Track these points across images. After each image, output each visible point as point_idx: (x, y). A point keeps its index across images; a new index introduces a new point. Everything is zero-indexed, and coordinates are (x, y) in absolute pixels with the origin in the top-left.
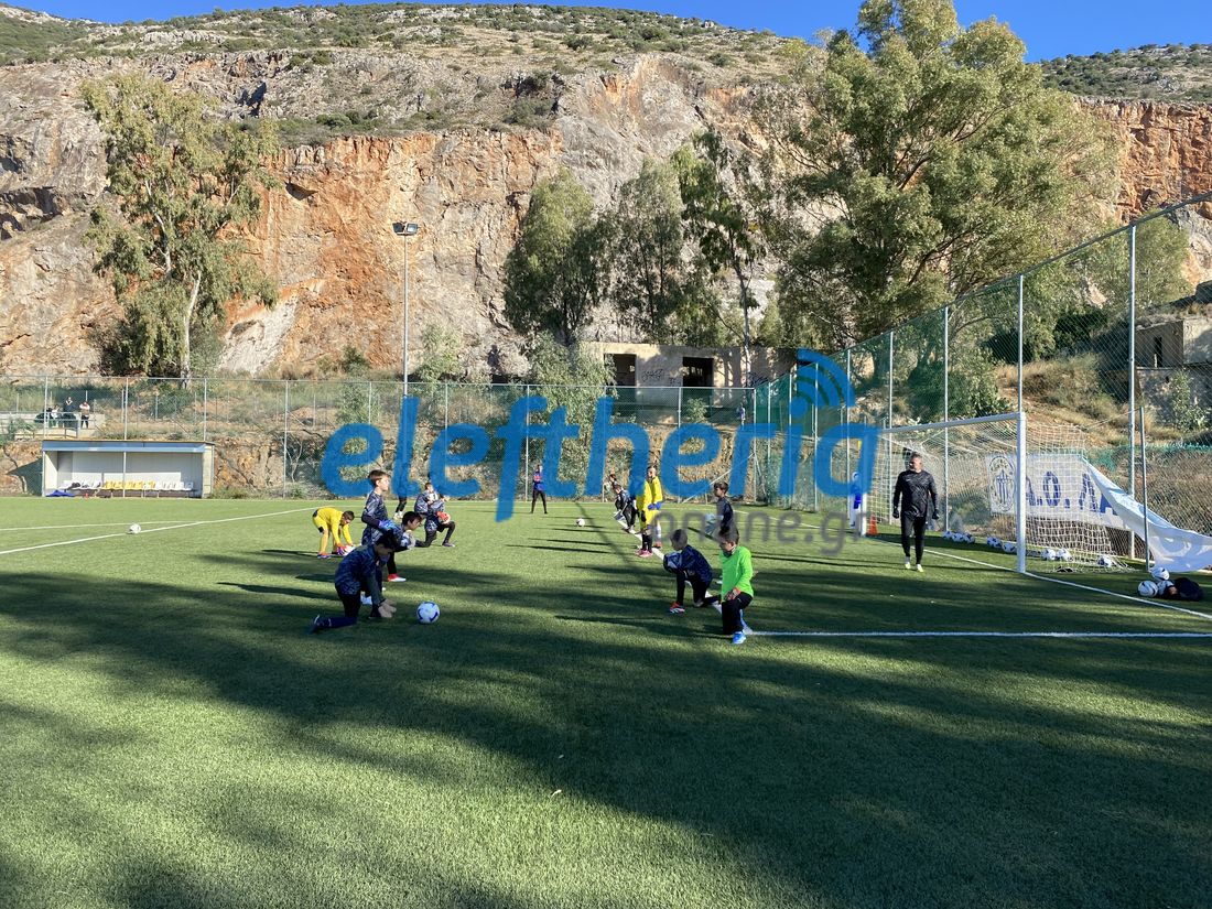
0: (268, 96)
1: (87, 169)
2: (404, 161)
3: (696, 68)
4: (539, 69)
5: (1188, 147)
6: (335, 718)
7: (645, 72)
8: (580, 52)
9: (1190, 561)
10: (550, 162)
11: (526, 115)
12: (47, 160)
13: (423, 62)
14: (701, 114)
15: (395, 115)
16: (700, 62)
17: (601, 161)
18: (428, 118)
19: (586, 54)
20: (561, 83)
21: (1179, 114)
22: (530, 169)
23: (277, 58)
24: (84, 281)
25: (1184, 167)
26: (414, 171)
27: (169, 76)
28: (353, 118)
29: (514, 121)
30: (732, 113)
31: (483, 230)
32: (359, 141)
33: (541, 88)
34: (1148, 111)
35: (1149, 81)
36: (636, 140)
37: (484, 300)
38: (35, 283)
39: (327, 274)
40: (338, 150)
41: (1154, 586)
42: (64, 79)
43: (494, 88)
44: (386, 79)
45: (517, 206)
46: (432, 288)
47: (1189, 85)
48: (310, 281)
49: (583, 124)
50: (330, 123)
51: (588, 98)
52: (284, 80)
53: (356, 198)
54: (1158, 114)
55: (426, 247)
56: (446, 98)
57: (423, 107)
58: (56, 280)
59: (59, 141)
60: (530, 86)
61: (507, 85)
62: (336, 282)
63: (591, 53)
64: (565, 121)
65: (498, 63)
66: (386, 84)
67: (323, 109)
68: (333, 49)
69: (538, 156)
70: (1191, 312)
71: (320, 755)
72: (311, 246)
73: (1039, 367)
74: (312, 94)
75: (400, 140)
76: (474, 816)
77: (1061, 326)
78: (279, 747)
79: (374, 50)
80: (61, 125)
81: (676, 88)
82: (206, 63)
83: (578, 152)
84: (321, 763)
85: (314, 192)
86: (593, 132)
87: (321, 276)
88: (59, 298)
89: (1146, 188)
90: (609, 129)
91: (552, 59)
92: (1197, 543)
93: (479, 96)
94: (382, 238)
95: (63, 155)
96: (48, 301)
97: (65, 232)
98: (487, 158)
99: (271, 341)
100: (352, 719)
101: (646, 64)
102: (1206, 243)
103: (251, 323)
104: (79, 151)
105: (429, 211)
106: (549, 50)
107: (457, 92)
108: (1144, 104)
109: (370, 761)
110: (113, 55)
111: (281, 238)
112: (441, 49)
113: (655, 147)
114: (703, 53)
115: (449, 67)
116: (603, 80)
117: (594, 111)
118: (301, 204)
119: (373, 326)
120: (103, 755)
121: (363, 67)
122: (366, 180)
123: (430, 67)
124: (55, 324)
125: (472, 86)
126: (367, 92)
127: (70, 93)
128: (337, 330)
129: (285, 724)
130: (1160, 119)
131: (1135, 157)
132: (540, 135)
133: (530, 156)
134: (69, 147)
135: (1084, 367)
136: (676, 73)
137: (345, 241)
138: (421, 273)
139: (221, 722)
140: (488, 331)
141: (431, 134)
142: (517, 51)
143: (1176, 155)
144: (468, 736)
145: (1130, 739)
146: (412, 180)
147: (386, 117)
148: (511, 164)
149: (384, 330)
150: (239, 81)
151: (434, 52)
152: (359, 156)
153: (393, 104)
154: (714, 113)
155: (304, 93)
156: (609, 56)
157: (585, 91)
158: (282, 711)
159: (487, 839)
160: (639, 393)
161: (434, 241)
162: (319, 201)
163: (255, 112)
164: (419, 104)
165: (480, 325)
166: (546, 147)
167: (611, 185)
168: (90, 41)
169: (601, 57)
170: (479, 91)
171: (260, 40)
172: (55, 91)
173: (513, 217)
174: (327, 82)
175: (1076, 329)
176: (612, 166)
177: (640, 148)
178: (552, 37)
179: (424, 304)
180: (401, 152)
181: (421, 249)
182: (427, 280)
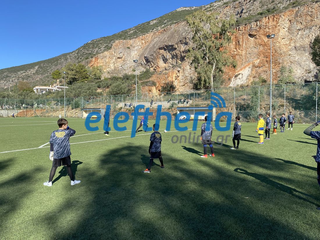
0: (244, 11)
2: (285, 19)
15: (281, 6)
18: (293, 4)
28: (269, 11)
31: (312, 35)
32: (270, 17)
38: (189, 71)
39: (260, 57)
40: (263, 21)
46: (294, 57)
48: (255, 60)
50: (261, 14)
52: (248, 5)
55: (292, 44)
57: (291, 1)
62: (263, 59)
67: (260, 10)
72: (256, 50)
74: (257, 7)
75: (283, 13)
82: (228, 7)
85: (256, 35)
94: (277, 44)
98: (314, 12)
99: (245, 78)
105: (293, 33)
111: (247, 50)
118: (252, 39)
122: (272, 28)
126: (273, 2)
128: (263, 73)
137: (266, 47)
138: (290, 53)
140: (314, 68)
141: (294, 9)
146: (287, 24)
147: (279, 8)
149: (278, 71)
150: (237, 9)
152: (270, 21)
153: (281, 3)
155: (254, 7)
161: (295, 42)
162: (258, 37)
163: (241, 16)
165: (311, 66)
174: (261, 2)
179: (291, 62)
180: (283, 17)
181: (290, 45)
182: (292, 55)
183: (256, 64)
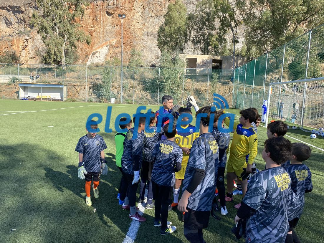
2: (139, 4)
26: (141, 7)
31: (161, 24)
39: (117, 38)
40: (120, 1)
46: (146, 42)
48: (112, 40)
62: (119, 40)
72: (113, 30)
85: (113, 14)
94: (132, 27)
98: (163, 2)
99: (102, 57)
103: (97, 52)
105: (146, 19)
111: (105, 27)
118: (110, 17)
122: (128, 10)
128: (120, 54)
137: (122, 28)
138: (143, 37)
146: (141, 10)
152: (126, 3)
161: (147, 28)
162: (115, 16)
179: (144, 46)
180: (138, 1)
181: (143, 30)
182: (145, 39)
183: (113, 44)
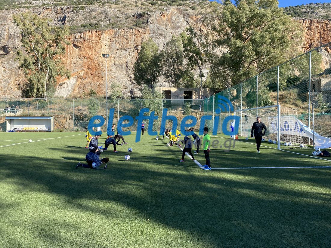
0: (67, 19)
1: (17, 40)
2: (106, 37)
3: (186, 10)
4: (143, 11)
5: (322, 32)
6: (82, 197)
7: (172, 11)
8: (154, 6)
9: (325, 145)
10: (146, 37)
11: (139, 24)
12: (5, 38)
13: (110, 9)
14: (188, 23)
15: (103, 24)
16: (188, 9)
17: (160, 37)
18: (112, 25)
19: (156, 7)
20: (149, 15)
21: (320, 22)
22: (141, 39)
23: (69, 8)
24: (17, 72)
25: (321, 37)
26: (108, 40)
27: (39, 14)
28: (91, 25)
29: (136, 26)
30: (197, 23)
31: (128, 56)
32: (93, 32)
33: (143, 16)
34: (311, 21)
35: (312, 13)
36: (170, 31)
37: (129, 76)
38: (3, 73)
39: (85, 69)
40: (87, 34)
41: (317, 153)
42: (9, 15)
43: (130, 16)
44: (100, 14)
45: (137, 49)
46: (114, 73)
47: (322, 14)
48: (80, 71)
49: (155, 26)
50: (85, 27)
51: (157, 19)
52: (71, 14)
53: (92, 48)
54: (314, 22)
55: (112, 61)
56: (117, 19)
57: (111, 22)
58: (9, 71)
59: (8, 32)
60: (140, 16)
61: (134, 16)
62: (87, 71)
63: (157, 6)
64: (150, 26)
65: (131, 9)
66: (100, 15)
67: (83, 23)
68: (85, 5)
69: (143, 35)
70: (323, 77)
71: (77, 209)
72: (80, 61)
73: (282, 93)
74: (79, 18)
75: (104, 31)
76: (122, 228)
77: (288, 82)
78: (65, 206)
79: (97, 6)
80: (9, 28)
81: (181, 16)
82: (49, 10)
83: (154, 34)
84: (77, 212)
85: (80, 46)
86: (158, 29)
87: (83, 70)
88: (10, 77)
89: (311, 43)
90: (163, 27)
91: (147, 8)
92: (327, 140)
93: (126, 19)
94: (100, 59)
95: (10, 36)
96: (7, 78)
97: (11, 58)
98: (129, 36)
99: (70, 88)
100: (87, 197)
101: (173, 9)
102: (326, 58)
103: (64, 83)
104: (14, 35)
105: (113, 51)
106: (146, 5)
107: (120, 18)
108: (310, 20)
109: (92, 211)
110: (23, 8)
111: (72, 59)
112: (115, 5)
113: (176, 32)
114: (189, 6)
115: (118, 10)
116: (161, 14)
117: (158, 23)
118: (77, 49)
119: (98, 84)
120: (11, 211)
121: (93, 11)
122: (95, 42)
123: (113, 11)
124: (9, 84)
125: (124, 16)
126: (95, 18)
127: (11, 19)
128: (88, 85)
129: (67, 199)
130: (315, 24)
131: (307, 34)
132: (143, 29)
133: (141, 35)
134: (11, 34)
135: (294, 92)
136: (181, 12)
137: (90, 60)
138: (111, 68)
139: (48, 199)
140: (130, 85)
141: (113, 29)
142: (137, 6)
143: (319, 34)
144: (122, 202)
145: (316, 199)
146: (108, 43)
147: (100, 25)
148: (136, 38)
149: (101, 84)
150: (59, 15)
151: (114, 6)
152: (93, 36)
153: (102, 21)
154: (192, 23)
155: (77, 18)
156: (163, 7)
157: (156, 17)
158: (67, 195)
159: (126, 236)
160: (172, 101)
161: (114, 60)
162: (82, 49)
163: (63, 24)
164: (110, 21)
165: (128, 83)
166: (145, 33)
167: (163, 43)
168: (16, 4)
169: (160, 7)
170: (126, 17)
171: (64, 3)
172: (7, 18)
173: (136, 53)
174: (83, 15)
175: (292, 82)
176: (164, 38)
177: (171, 33)
178: (146, 2)
179: (112, 77)
180: (105, 35)
181: (111, 62)
182: (113, 70)
183: (81, 75)
